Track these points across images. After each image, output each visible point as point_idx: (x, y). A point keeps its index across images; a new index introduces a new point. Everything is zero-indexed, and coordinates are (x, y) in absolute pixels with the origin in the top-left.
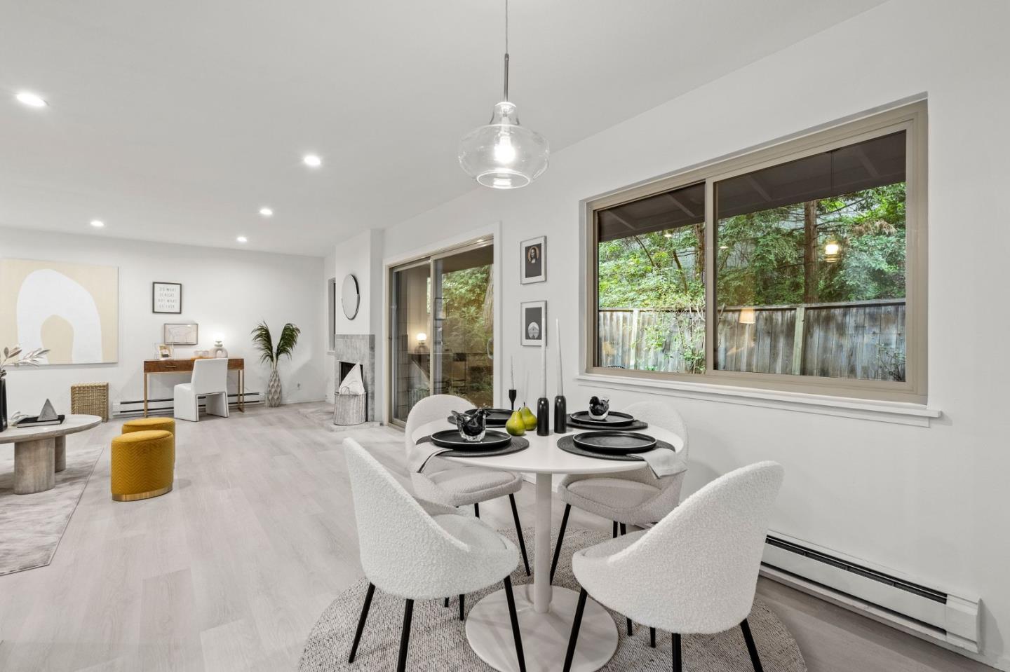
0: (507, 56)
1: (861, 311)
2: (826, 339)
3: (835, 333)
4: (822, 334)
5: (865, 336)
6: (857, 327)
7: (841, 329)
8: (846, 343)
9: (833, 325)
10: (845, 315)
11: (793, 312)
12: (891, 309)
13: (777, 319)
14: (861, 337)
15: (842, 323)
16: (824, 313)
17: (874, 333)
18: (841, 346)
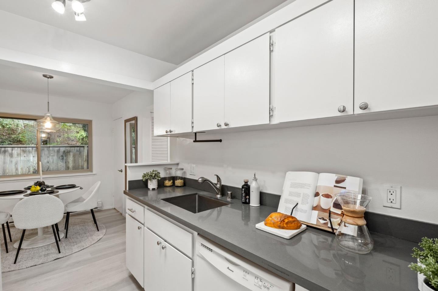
0: (48, 102)
1: (19, 149)
3: (8, 156)
5: (21, 157)
6: (18, 155)
7: (11, 155)
8: (14, 160)
9: (7, 154)
10: (12, 150)
15: (12, 153)
16: (3, 149)
17: (25, 156)
18: (12, 161)
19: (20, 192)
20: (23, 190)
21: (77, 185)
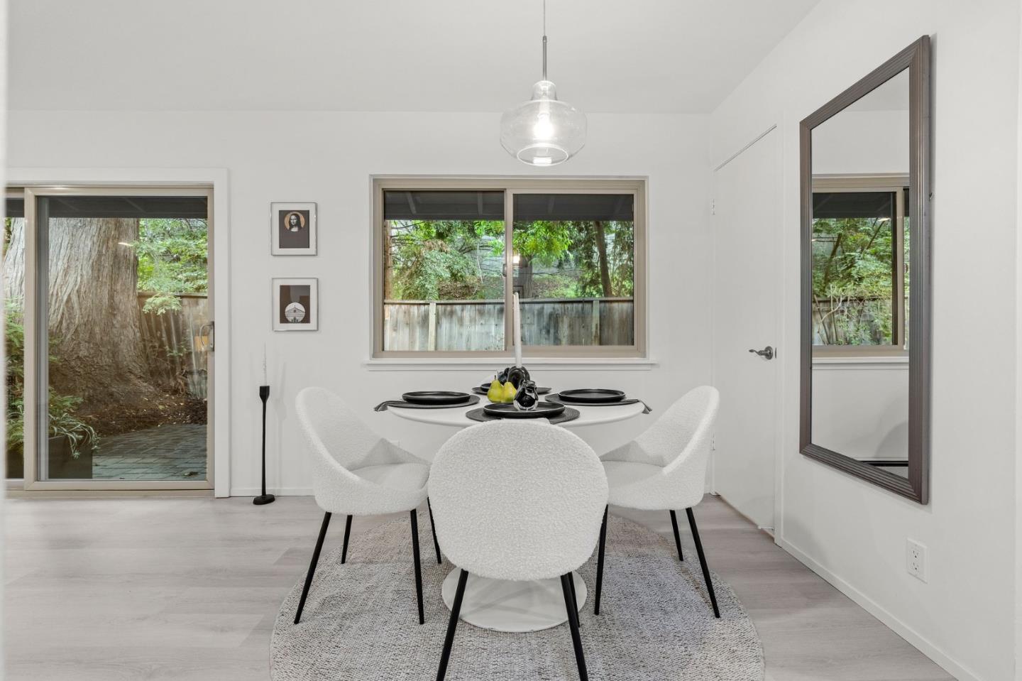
0: (545, 38)
2: (451, 328)
3: (457, 324)
4: (448, 325)
5: (476, 326)
6: (471, 321)
7: (461, 321)
8: (465, 331)
9: (455, 318)
10: (463, 310)
11: (426, 306)
12: (491, 307)
13: (414, 312)
14: (473, 327)
15: (461, 317)
16: (449, 308)
17: (482, 324)
18: (461, 335)
19: (462, 400)
20: (470, 393)
21: (628, 397)
